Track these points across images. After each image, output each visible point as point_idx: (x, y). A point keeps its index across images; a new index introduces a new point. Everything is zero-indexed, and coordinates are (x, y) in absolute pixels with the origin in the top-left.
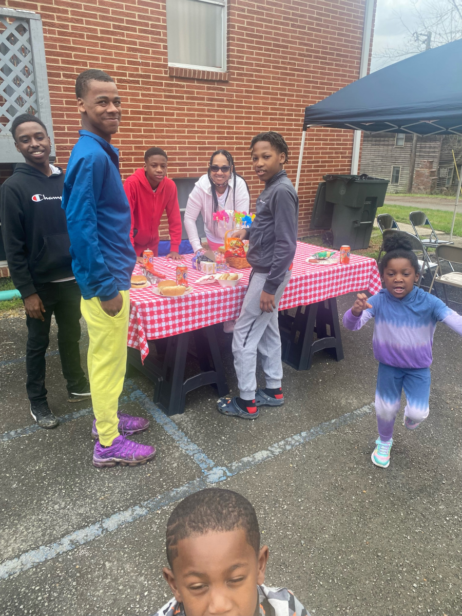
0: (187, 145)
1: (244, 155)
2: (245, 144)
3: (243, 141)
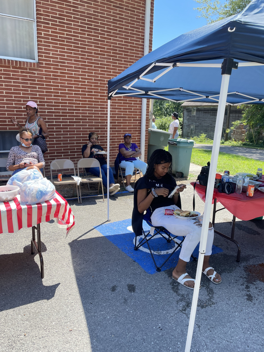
0: (6, 109)
1: (54, 117)
2: (55, 109)
3: (53, 108)
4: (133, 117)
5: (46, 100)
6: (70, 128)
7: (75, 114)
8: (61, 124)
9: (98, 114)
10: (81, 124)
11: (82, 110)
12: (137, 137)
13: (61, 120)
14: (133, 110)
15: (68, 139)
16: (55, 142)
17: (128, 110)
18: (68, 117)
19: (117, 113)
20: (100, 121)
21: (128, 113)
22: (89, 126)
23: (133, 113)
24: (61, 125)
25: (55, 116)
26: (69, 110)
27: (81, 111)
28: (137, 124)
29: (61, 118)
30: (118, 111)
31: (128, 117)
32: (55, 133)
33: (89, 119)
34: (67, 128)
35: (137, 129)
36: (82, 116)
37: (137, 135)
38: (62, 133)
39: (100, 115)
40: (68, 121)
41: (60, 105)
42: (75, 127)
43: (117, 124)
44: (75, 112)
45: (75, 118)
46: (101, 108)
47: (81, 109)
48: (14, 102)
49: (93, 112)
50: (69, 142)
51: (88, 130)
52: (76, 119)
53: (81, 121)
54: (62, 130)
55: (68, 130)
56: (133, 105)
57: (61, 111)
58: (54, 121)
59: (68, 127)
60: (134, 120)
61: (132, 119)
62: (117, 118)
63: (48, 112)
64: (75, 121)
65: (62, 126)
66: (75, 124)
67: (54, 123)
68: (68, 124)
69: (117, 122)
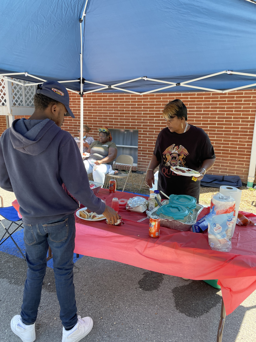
0: (113, 112)
1: (149, 118)
2: (150, 111)
3: (148, 109)
5: (142, 103)
8: (154, 124)
9: (194, 114)
12: (246, 144)
13: (154, 121)
14: (242, 109)
16: (147, 141)
17: (234, 110)
18: (161, 118)
19: (218, 112)
21: (234, 113)
23: (242, 113)
24: (154, 126)
28: (249, 127)
29: (155, 118)
30: (219, 111)
31: (235, 118)
32: (148, 133)
35: (248, 133)
37: (247, 140)
38: (154, 133)
40: (161, 122)
41: (155, 106)
43: (216, 126)
46: (197, 108)
54: (154, 130)
56: (243, 102)
58: (148, 121)
60: (243, 121)
62: (217, 119)
63: (144, 114)
67: (148, 124)
69: (217, 124)
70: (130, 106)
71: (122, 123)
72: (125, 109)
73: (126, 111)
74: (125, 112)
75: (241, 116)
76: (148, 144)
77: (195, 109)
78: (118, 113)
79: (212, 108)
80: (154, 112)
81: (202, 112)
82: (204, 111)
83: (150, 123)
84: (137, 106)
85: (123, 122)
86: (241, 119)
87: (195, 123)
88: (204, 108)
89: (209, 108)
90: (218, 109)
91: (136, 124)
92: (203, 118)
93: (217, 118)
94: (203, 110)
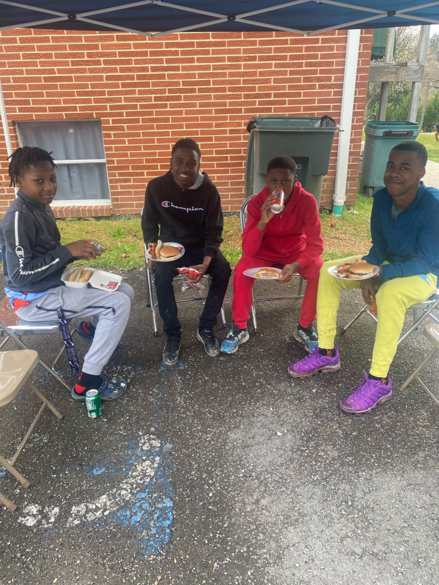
0: (25, 76)
1: (122, 87)
2: (122, 70)
3: (118, 67)
4: (319, 79)
5: (100, 50)
6: (157, 113)
7: (167, 80)
8: (138, 103)
9: (224, 75)
10: (183, 102)
11: (184, 68)
13: (137, 96)
14: (319, 60)
15: (156, 138)
16: (127, 144)
17: (304, 61)
18: (151, 88)
19: (273, 69)
20: (228, 93)
21: (304, 68)
22: (201, 105)
23: (319, 68)
25: (124, 85)
26: (153, 69)
27: (181, 72)
28: (332, 97)
29: (137, 89)
30: (276, 65)
31: (306, 80)
32: (125, 125)
33: (200, 90)
34: (151, 113)
36: (184, 83)
38: (141, 123)
39: (228, 78)
40: (153, 96)
41: (133, 58)
42: (168, 109)
43: (272, 99)
44: (166, 73)
45: (167, 88)
46: (230, 59)
47: (181, 65)
48: (38, 60)
49: (211, 71)
50: (156, 144)
51: (199, 116)
52: (170, 91)
53: (182, 95)
54: (140, 118)
55: (154, 117)
56: (320, 44)
57: (135, 74)
58: (123, 97)
59: (154, 110)
60: (321, 87)
61: (317, 83)
62: (272, 84)
63: (108, 78)
64: (167, 94)
65: (140, 108)
66: (168, 103)
67: (123, 103)
68: (154, 103)
69: (273, 94)
70: (70, 60)
71: (55, 103)
72: (56, 68)
73: (60, 71)
74: (57, 75)
75: (318, 75)
76: (129, 152)
77: (227, 63)
78: (39, 79)
79: (261, 59)
80: (132, 74)
81: (242, 70)
82: (246, 66)
83: (126, 100)
84: (86, 58)
85: (59, 102)
86: (318, 82)
87: (229, 95)
88: (246, 61)
89: (254, 58)
90: (273, 62)
91: (93, 104)
92: (245, 82)
93: (272, 82)
94: (242, 63)
